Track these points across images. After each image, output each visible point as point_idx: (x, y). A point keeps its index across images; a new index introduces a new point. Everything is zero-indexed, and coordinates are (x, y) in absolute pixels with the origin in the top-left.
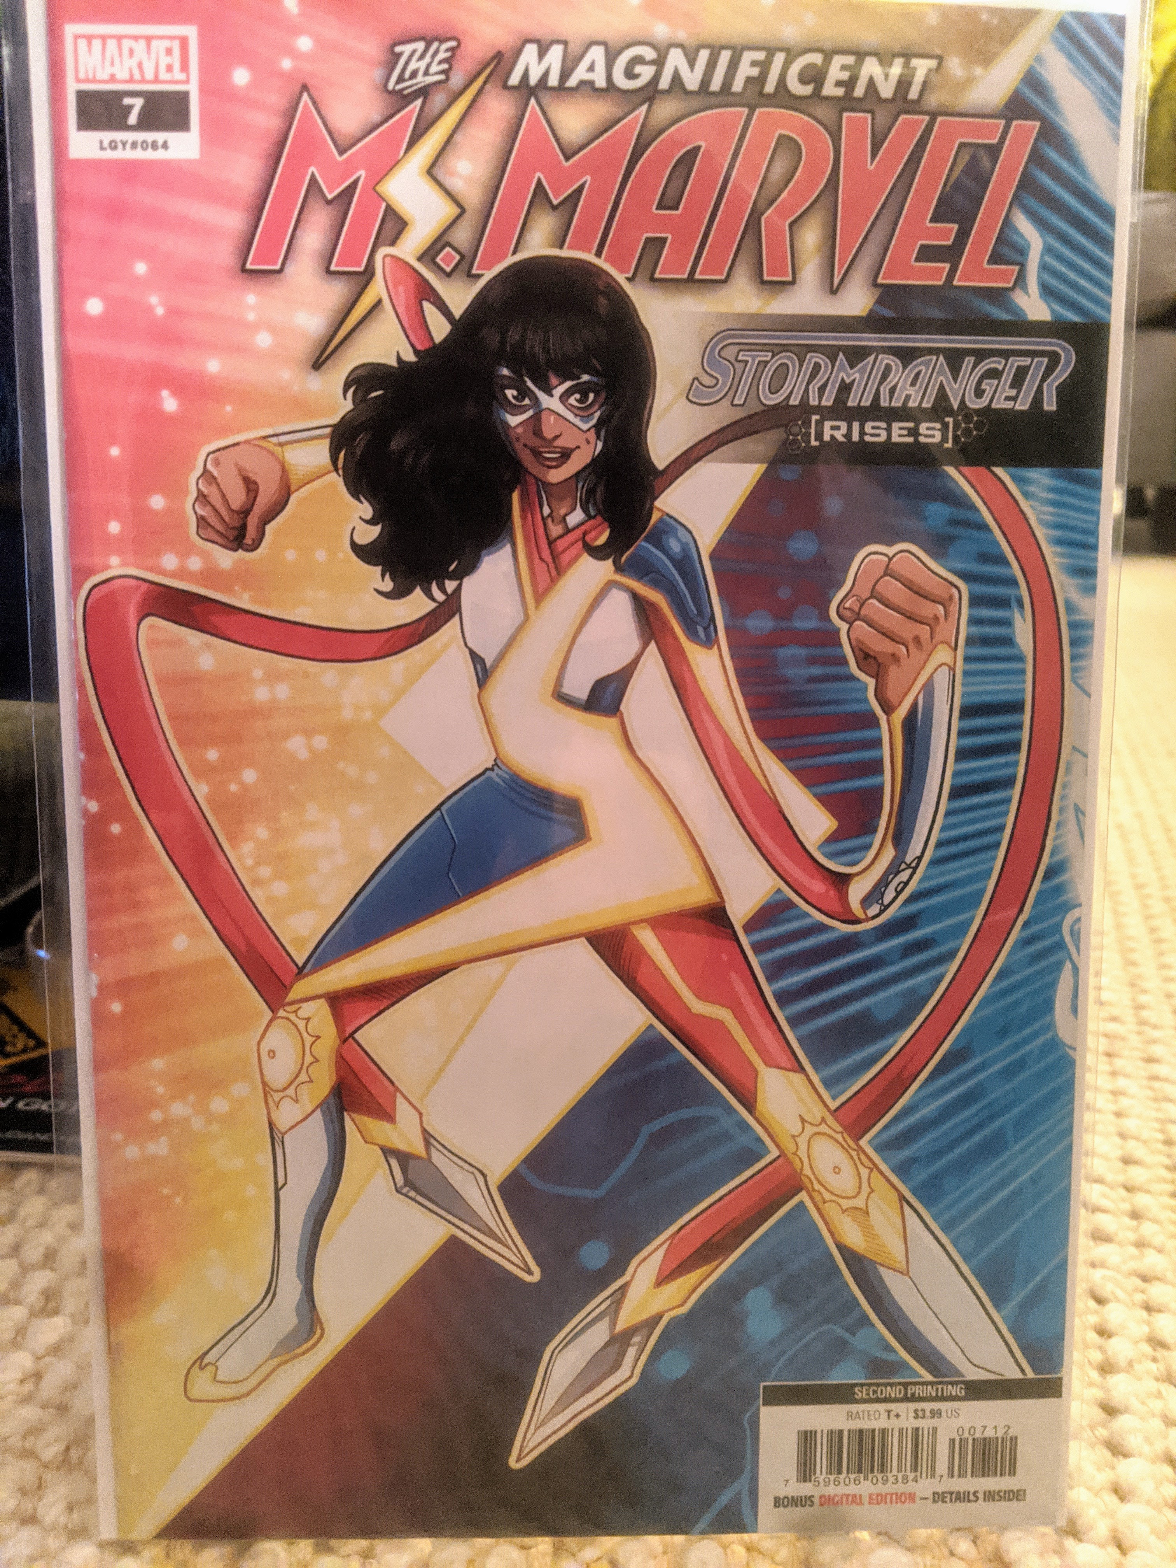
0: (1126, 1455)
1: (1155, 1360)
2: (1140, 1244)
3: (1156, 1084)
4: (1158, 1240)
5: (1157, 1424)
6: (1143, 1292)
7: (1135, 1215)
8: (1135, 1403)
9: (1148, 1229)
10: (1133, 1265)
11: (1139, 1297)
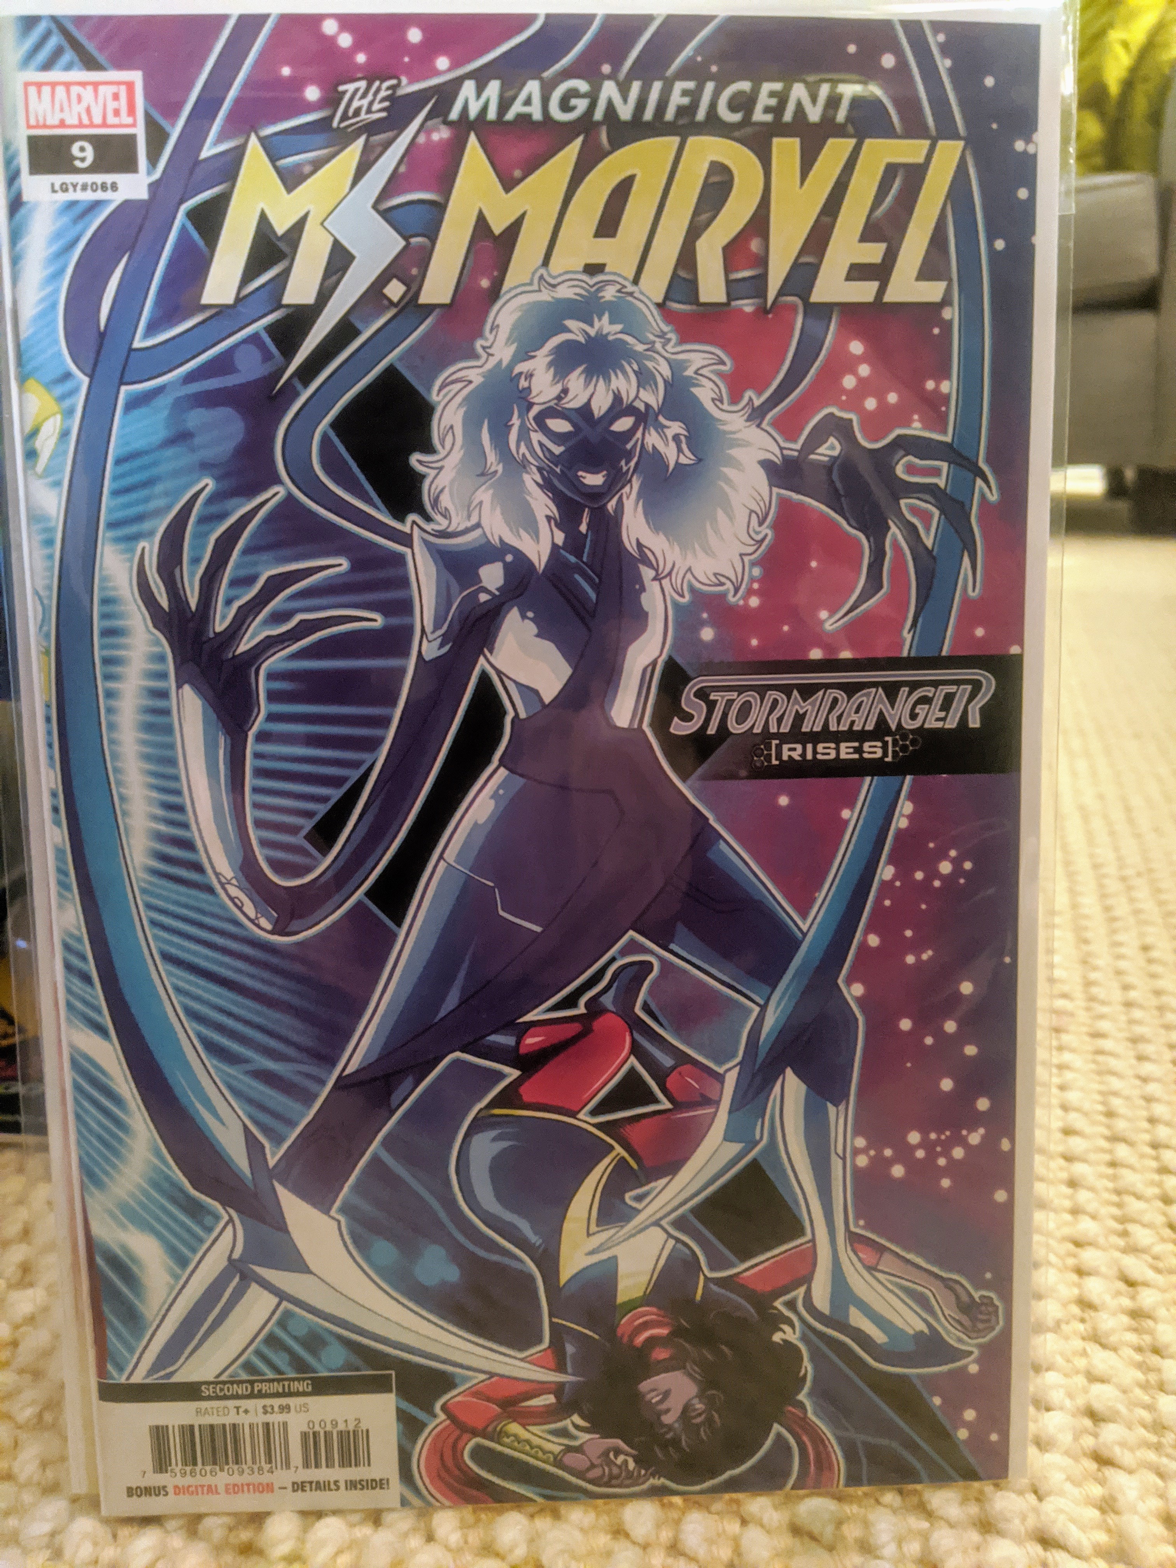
0: (1048, 1409)
1: (1083, 1321)
2: (1075, 1211)
3: (1100, 1058)
4: (1091, 1207)
5: (1080, 1380)
6: (1075, 1256)
7: (1073, 1184)
8: (1059, 1360)
9: (1083, 1196)
10: (1067, 1231)
11: (1071, 1261)
